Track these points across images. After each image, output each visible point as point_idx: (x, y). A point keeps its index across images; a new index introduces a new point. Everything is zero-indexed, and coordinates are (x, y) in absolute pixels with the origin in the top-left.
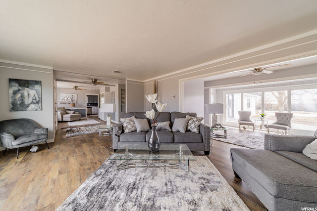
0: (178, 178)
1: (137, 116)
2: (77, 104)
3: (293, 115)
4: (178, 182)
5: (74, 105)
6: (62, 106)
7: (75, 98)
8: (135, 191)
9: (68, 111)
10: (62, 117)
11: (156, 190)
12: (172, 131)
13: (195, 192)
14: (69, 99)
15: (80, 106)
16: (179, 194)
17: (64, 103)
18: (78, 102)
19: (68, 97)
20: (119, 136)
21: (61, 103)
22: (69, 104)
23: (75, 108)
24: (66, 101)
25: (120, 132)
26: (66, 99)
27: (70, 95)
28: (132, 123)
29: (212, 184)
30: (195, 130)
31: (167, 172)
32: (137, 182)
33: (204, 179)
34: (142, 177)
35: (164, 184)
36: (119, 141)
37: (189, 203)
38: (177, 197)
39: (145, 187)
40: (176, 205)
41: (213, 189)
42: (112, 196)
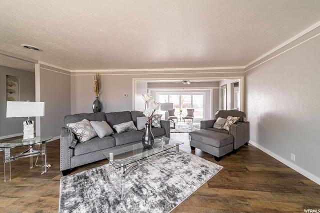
0: (166, 164)
1: (90, 119)
3: (195, 110)
4: (168, 166)
8: (143, 190)
11: (160, 179)
12: (138, 130)
13: (182, 166)
16: (176, 172)
20: (74, 149)
25: (75, 142)
28: (89, 128)
29: (186, 158)
30: (159, 125)
31: (153, 165)
32: (137, 183)
33: (180, 157)
34: (137, 178)
35: (160, 172)
36: (74, 155)
37: (186, 173)
38: (177, 174)
39: (149, 182)
40: (181, 178)
41: (190, 160)
42: (126, 206)
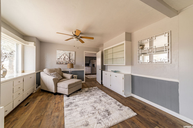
2: (75, 64)
5: (72, 66)
6: (58, 67)
7: (73, 57)
9: (65, 75)
10: (56, 86)
14: (67, 57)
15: (78, 67)
17: (60, 63)
18: (77, 61)
19: (65, 55)
21: (57, 63)
22: (66, 64)
23: (73, 70)
24: (63, 60)
26: (63, 57)
27: (67, 52)
